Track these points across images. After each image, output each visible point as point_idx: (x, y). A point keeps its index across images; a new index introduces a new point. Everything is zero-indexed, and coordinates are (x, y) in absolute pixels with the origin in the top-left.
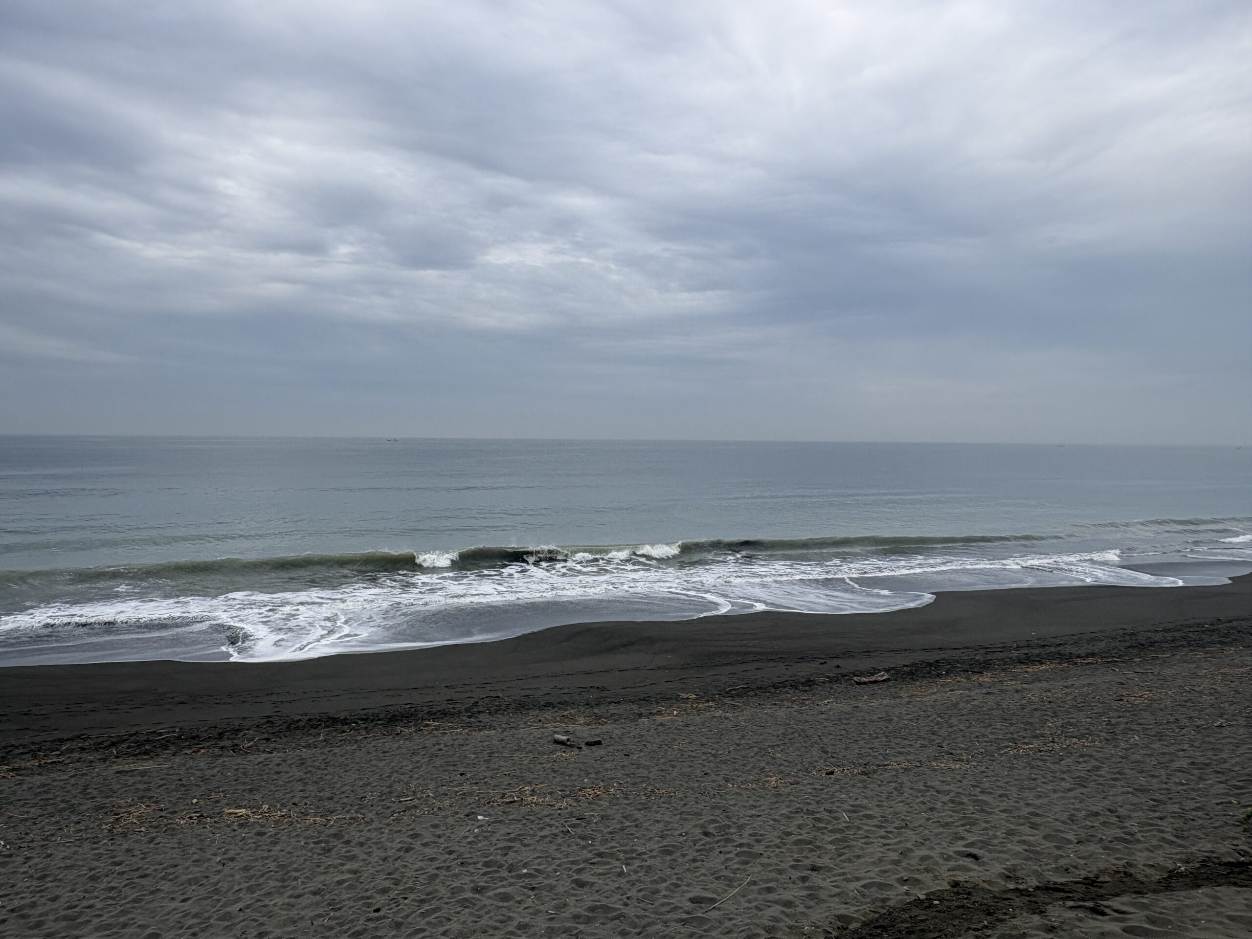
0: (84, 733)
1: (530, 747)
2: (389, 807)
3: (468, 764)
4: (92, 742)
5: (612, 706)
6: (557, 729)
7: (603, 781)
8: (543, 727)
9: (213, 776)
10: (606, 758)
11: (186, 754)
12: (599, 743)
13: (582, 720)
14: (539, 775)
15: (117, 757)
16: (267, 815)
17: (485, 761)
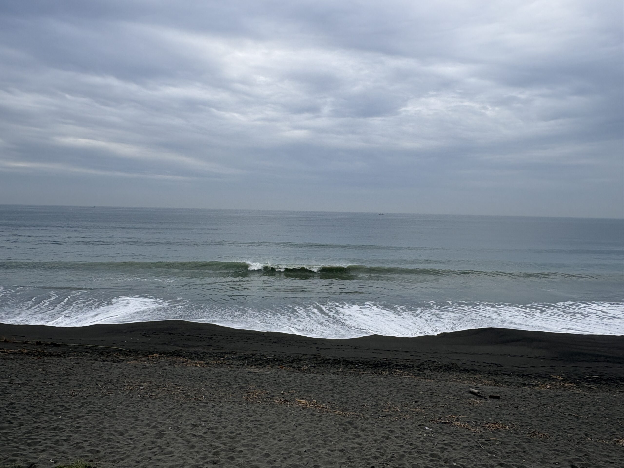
0: (234, 351)
1: (455, 394)
2: (376, 413)
3: (419, 397)
4: (237, 356)
5: (505, 377)
6: (471, 385)
7: (501, 421)
8: (462, 383)
9: (290, 381)
10: (503, 407)
11: (277, 368)
12: (498, 397)
13: (486, 382)
14: (461, 410)
15: (248, 365)
16: (316, 405)
17: (428, 396)
